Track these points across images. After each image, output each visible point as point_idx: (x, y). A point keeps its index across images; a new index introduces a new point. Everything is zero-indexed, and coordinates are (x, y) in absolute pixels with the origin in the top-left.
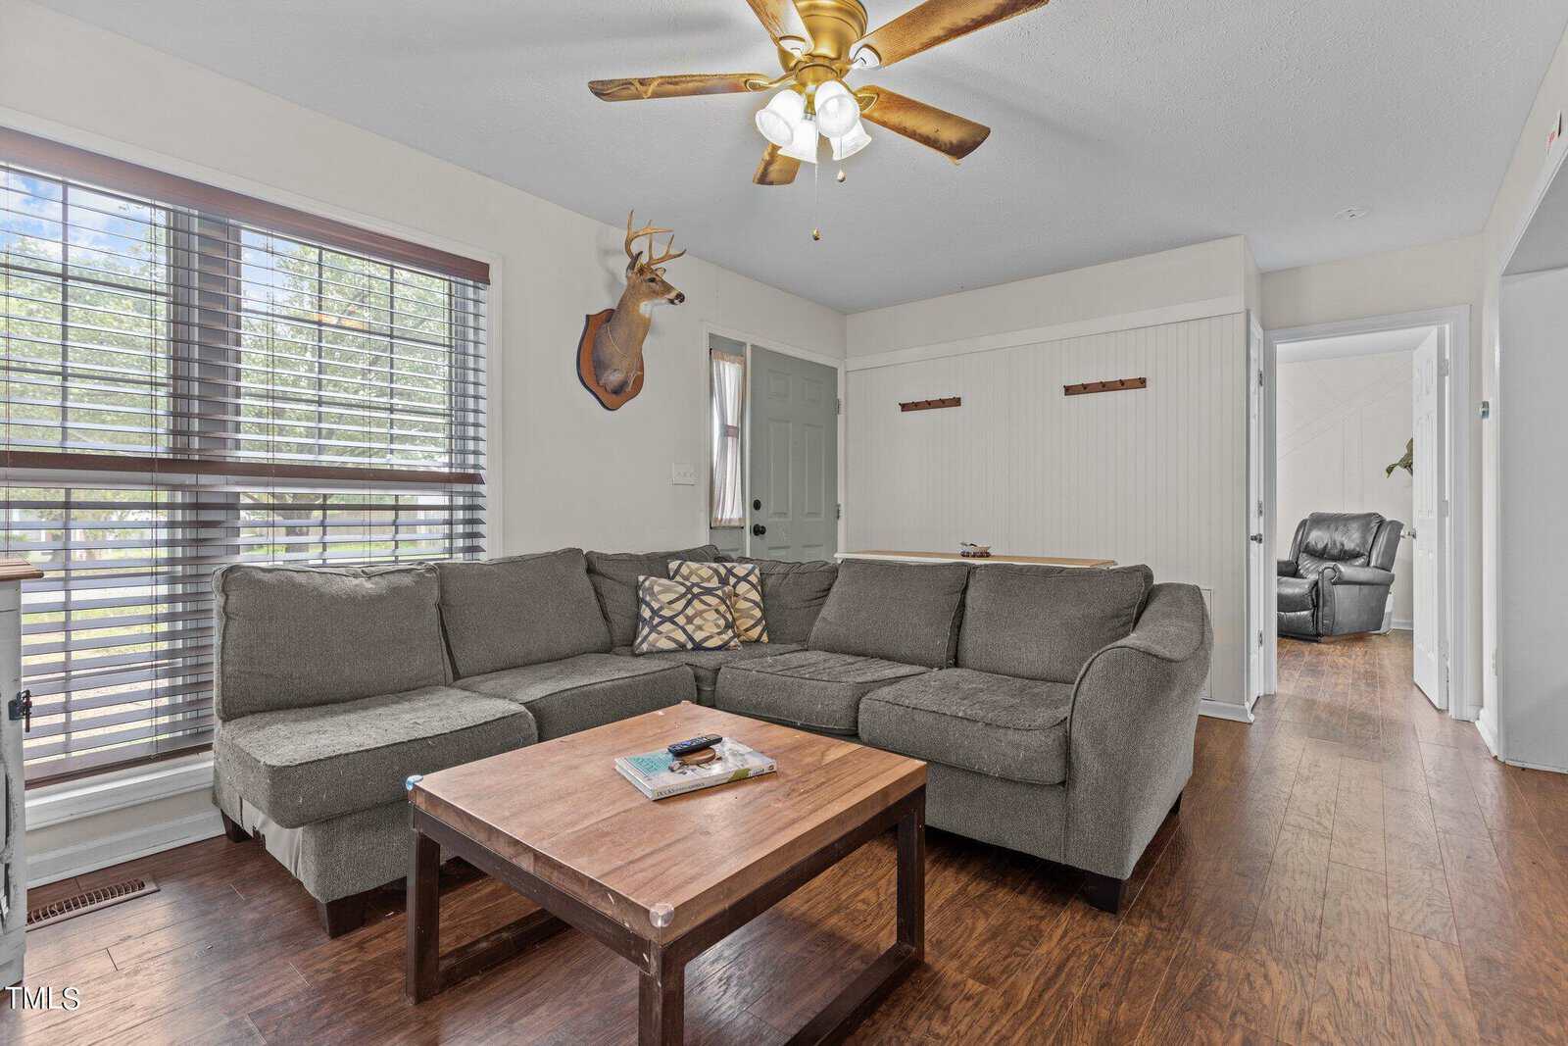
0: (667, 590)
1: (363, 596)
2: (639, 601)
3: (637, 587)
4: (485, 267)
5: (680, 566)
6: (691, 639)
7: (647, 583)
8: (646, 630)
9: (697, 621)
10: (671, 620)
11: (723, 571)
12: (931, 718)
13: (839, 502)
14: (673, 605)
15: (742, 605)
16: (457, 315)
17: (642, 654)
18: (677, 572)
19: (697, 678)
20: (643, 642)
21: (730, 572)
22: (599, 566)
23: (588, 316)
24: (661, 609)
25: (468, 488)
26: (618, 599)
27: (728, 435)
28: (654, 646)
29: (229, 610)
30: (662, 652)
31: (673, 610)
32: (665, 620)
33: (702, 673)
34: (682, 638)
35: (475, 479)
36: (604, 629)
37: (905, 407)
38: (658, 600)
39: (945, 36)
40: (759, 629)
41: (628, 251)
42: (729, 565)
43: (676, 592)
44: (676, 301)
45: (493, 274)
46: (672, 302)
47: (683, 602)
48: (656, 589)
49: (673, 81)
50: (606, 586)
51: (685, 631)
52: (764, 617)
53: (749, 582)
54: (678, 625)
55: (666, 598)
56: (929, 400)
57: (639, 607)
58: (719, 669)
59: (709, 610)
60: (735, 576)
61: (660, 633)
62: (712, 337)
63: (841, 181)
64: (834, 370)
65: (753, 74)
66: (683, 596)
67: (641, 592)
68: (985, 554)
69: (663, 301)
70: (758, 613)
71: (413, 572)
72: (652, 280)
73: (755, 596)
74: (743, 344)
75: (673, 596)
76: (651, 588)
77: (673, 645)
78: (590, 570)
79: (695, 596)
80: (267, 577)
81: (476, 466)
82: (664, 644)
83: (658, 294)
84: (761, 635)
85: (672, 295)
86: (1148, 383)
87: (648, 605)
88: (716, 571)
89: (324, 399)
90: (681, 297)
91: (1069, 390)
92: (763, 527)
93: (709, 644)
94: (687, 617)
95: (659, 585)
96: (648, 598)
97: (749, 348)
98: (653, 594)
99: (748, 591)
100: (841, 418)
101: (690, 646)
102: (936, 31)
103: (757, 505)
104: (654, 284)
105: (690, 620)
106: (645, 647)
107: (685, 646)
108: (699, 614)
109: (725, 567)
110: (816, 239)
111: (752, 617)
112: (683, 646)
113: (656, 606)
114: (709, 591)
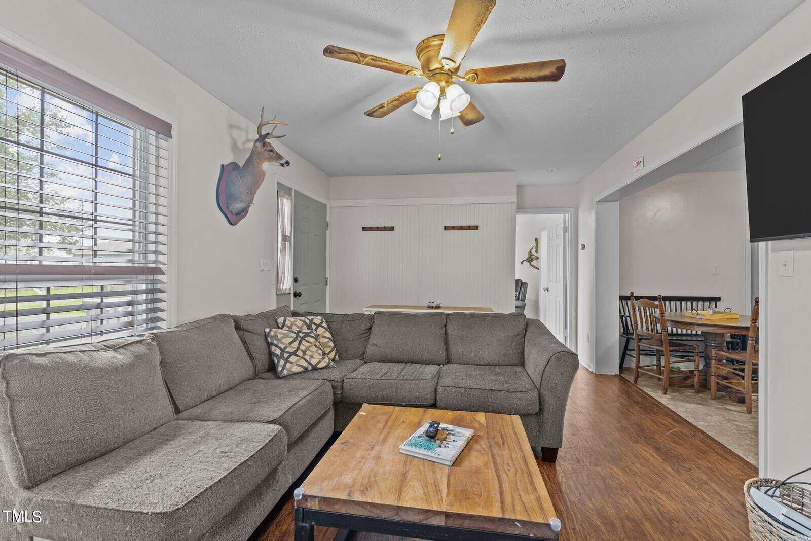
0: (285, 336)
1: (122, 366)
2: (269, 345)
3: (266, 336)
4: (169, 126)
5: (285, 321)
6: (310, 364)
7: (272, 333)
8: (282, 362)
9: (308, 353)
10: (294, 354)
11: (308, 322)
12: (479, 392)
13: (327, 277)
14: (292, 345)
15: (323, 340)
16: (142, 155)
17: (284, 377)
18: (284, 324)
19: (334, 388)
20: (283, 369)
21: (311, 321)
22: (243, 325)
23: (222, 166)
24: (286, 348)
25: (150, 277)
26: (258, 344)
27: (286, 241)
28: (291, 371)
29: (13, 392)
30: (296, 374)
31: (293, 348)
32: (291, 354)
33: (335, 384)
34: (306, 364)
35: (157, 271)
36: (251, 364)
37: (364, 229)
38: (282, 343)
39: (510, 80)
40: (334, 353)
41: (259, 131)
42: (310, 318)
43: (292, 337)
44: (285, 165)
45: (174, 132)
46: (282, 165)
47: (297, 343)
48: (279, 336)
49: (375, 59)
50: (248, 336)
51: (305, 360)
52: (335, 346)
53: (323, 327)
54: (300, 357)
55: (287, 341)
56: (379, 226)
57: (269, 348)
58: (343, 381)
59: (311, 346)
60: (315, 324)
61: (291, 363)
62: (278, 183)
63: (452, 133)
64: (325, 206)
65: (416, 68)
66: (296, 339)
67: (269, 339)
68: (438, 307)
69: (277, 164)
70: (332, 344)
71: (144, 342)
72: (271, 151)
73: (328, 334)
74: (290, 189)
75: (291, 340)
76: (275, 336)
77: (301, 369)
78: (238, 327)
79: (302, 338)
80: (43, 361)
81: (155, 262)
82: (296, 369)
83: (274, 159)
84: (335, 356)
85: (283, 161)
86: (480, 228)
87: (276, 346)
88: (304, 322)
89: (44, 210)
90: (288, 163)
91: (446, 228)
92: (300, 293)
93: (320, 366)
94: (302, 351)
95: (280, 333)
96: (275, 342)
97: (293, 191)
98: (278, 339)
99: (324, 332)
100: (328, 232)
101: (310, 368)
102: (509, 77)
103: (296, 280)
104: (271, 153)
105: (304, 353)
106: (285, 372)
107: (307, 368)
108: (308, 348)
109: (309, 320)
110: (440, 159)
111: (329, 346)
112: (306, 369)
113: (282, 346)
114: (307, 335)
